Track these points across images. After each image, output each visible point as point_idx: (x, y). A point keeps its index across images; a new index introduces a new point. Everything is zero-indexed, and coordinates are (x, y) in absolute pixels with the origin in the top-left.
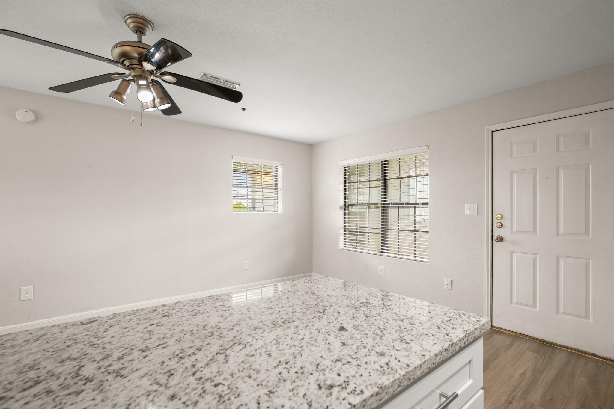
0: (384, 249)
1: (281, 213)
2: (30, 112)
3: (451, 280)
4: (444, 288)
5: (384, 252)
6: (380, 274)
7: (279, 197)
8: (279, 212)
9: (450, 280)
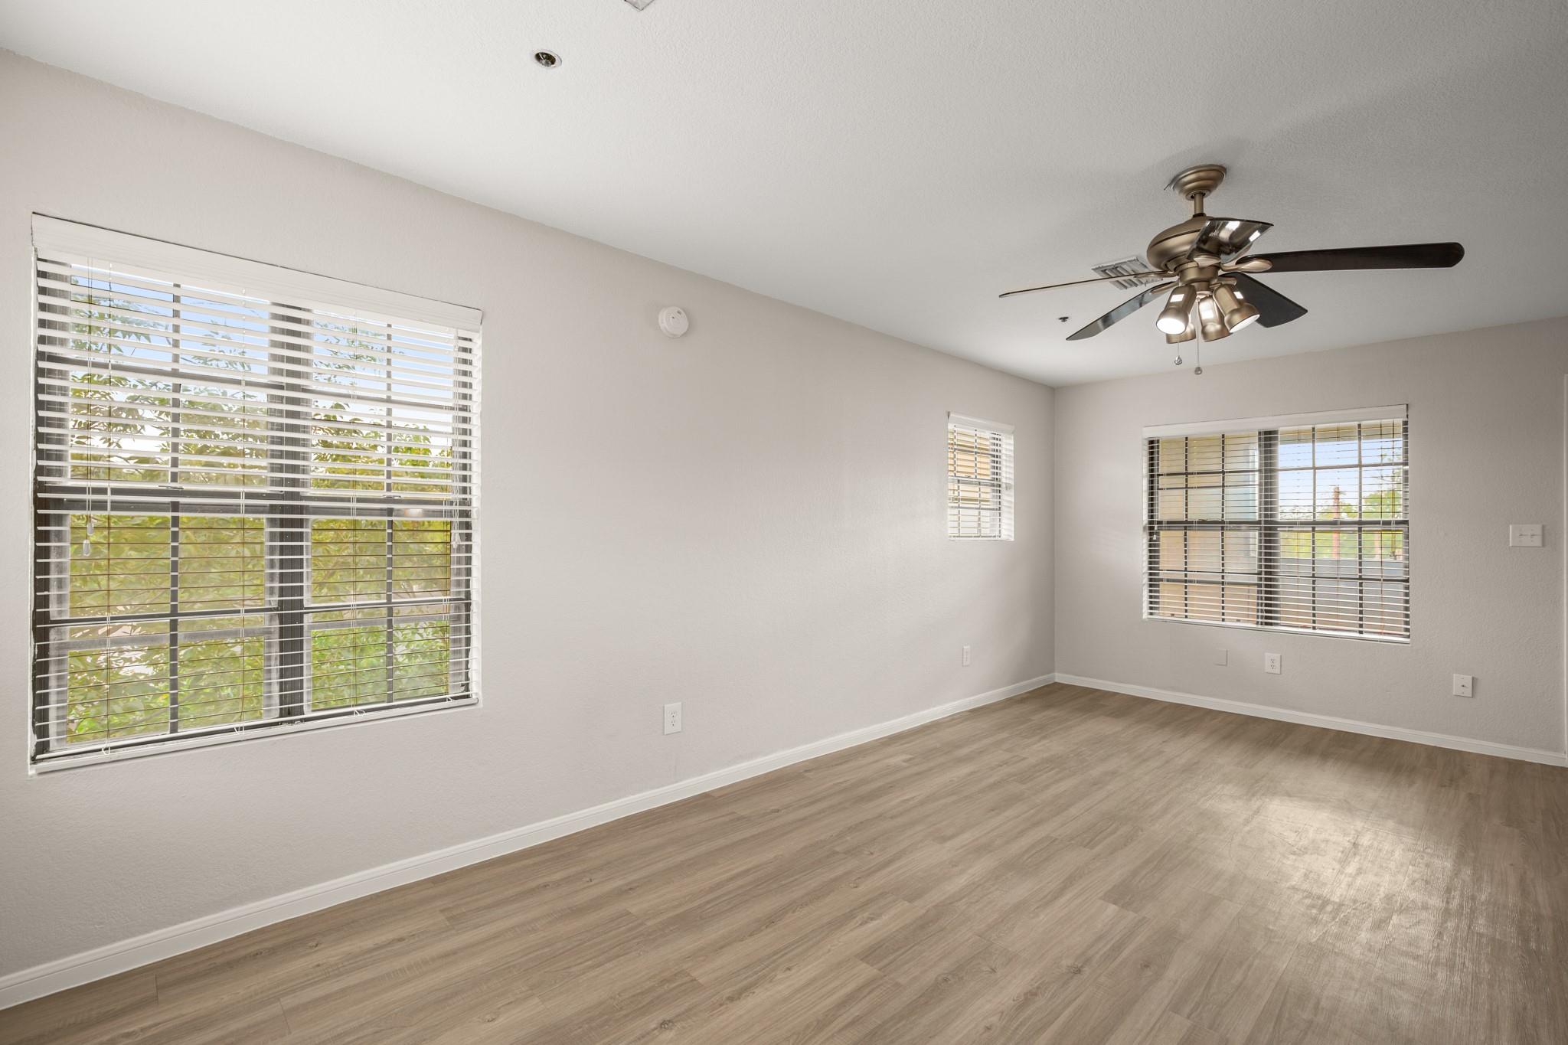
0: (1271, 618)
1: (1012, 539)
2: (683, 313)
3: (1473, 678)
4: (1454, 693)
5: (1271, 624)
6: (1268, 669)
7: (1004, 503)
8: (1003, 537)
9: (1471, 677)
